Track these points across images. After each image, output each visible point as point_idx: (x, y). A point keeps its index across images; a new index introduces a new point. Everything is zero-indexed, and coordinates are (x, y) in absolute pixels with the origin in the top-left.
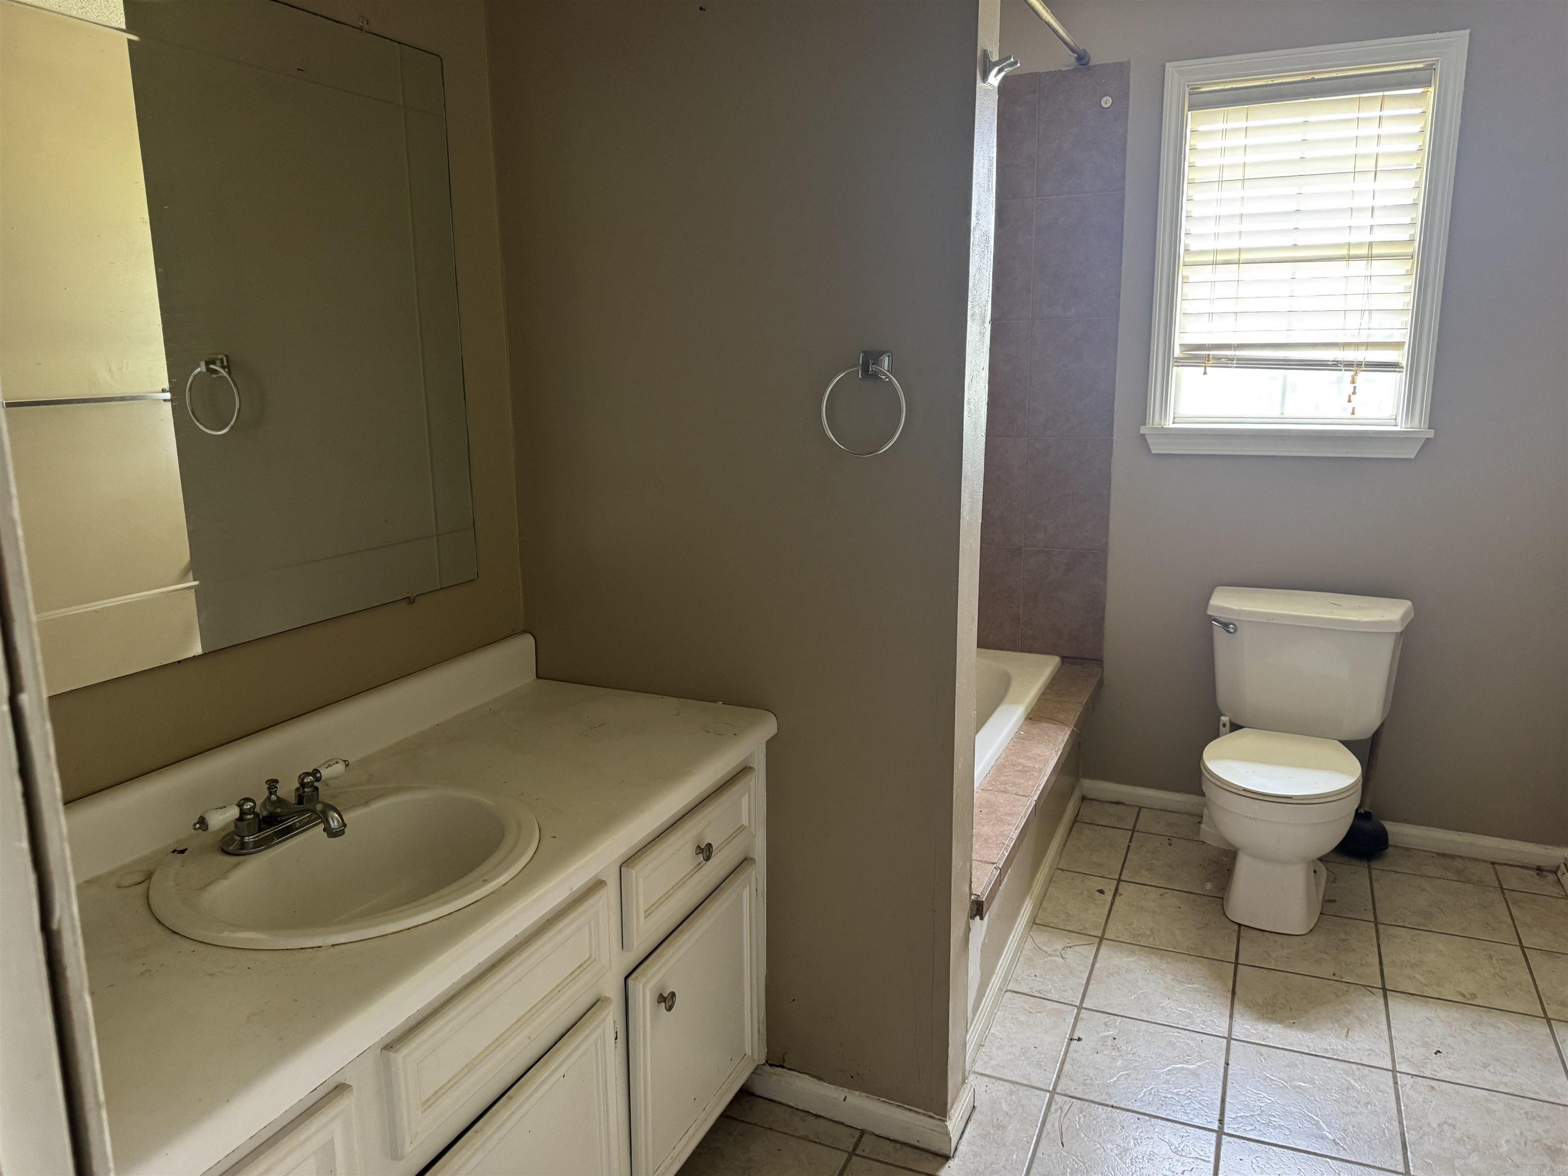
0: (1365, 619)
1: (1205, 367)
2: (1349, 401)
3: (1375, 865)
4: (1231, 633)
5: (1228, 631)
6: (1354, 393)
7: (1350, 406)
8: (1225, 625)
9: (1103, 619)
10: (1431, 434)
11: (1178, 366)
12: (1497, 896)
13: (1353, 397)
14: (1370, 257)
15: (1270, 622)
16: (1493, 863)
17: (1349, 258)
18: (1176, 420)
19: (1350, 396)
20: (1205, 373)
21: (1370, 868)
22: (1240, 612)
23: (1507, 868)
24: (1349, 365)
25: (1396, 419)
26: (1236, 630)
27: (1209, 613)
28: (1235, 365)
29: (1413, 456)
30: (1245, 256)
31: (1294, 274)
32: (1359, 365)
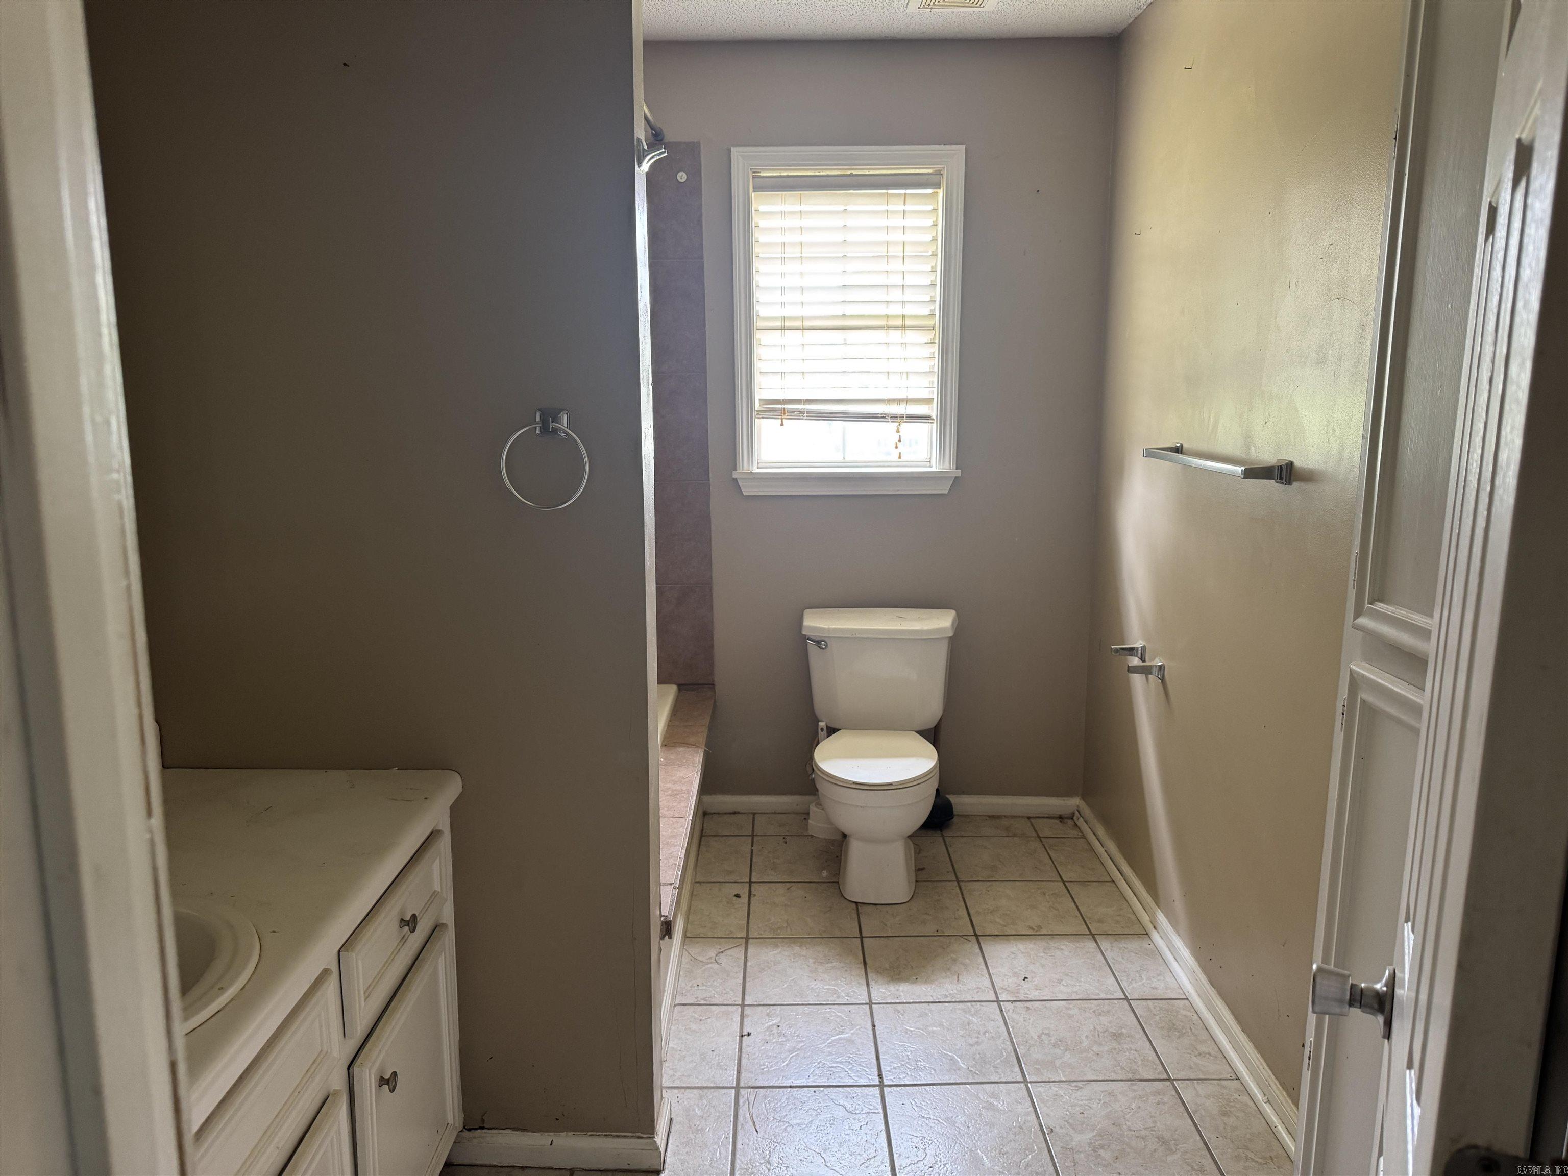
0: (926, 628)
1: (782, 419)
2: (897, 447)
3: (946, 833)
4: (823, 649)
5: (820, 648)
6: (900, 441)
7: (897, 451)
8: (818, 643)
9: (712, 646)
10: (958, 473)
11: (759, 418)
12: (1036, 845)
13: (898, 443)
14: (904, 327)
15: (854, 636)
16: (1029, 818)
17: (889, 327)
18: (760, 465)
19: (896, 443)
20: (782, 424)
21: (943, 836)
22: (829, 630)
23: (1040, 820)
24: (894, 417)
25: (930, 462)
26: (826, 646)
27: (804, 633)
28: (805, 418)
29: (946, 492)
30: (808, 323)
31: (845, 340)
32: (902, 417)
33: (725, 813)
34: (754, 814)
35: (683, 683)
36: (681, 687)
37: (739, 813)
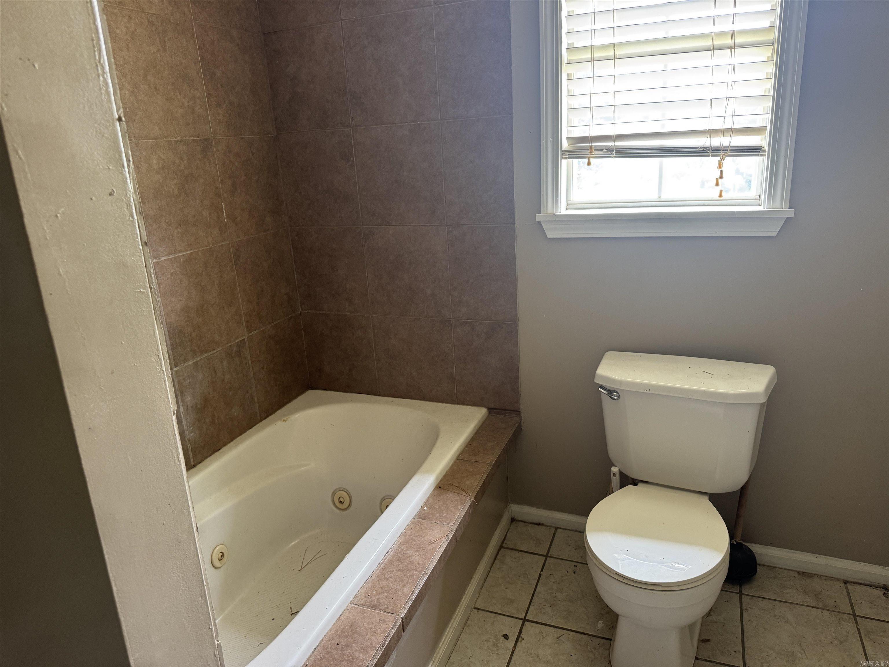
0: (732, 391)
1: (589, 159)
2: (717, 184)
3: (746, 590)
4: (615, 399)
5: (612, 398)
6: (721, 177)
7: (718, 188)
8: (610, 392)
10: (791, 213)
11: (566, 158)
13: (720, 181)
14: (733, 47)
15: (648, 392)
16: (846, 582)
17: (713, 48)
18: (570, 206)
19: (717, 180)
20: (589, 164)
21: (741, 593)
22: (621, 382)
23: (858, 588)
24: (716, 151)
25: (759, 199)
26: (619, 397)
27: (596, 381)
28: (615, 155)
29: (775, 234)
30: (620, 52)
31: (666, 66)
32: (725, 149)
33: (531, 523)
34: (556, 528)
35: (492, 407)
36: (490, 410)
37: (543, 524)
